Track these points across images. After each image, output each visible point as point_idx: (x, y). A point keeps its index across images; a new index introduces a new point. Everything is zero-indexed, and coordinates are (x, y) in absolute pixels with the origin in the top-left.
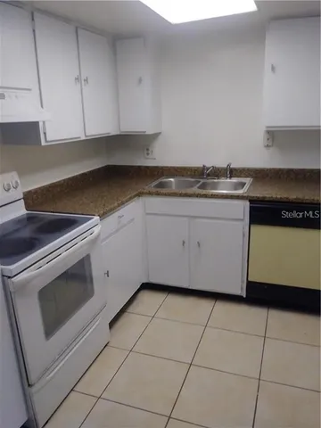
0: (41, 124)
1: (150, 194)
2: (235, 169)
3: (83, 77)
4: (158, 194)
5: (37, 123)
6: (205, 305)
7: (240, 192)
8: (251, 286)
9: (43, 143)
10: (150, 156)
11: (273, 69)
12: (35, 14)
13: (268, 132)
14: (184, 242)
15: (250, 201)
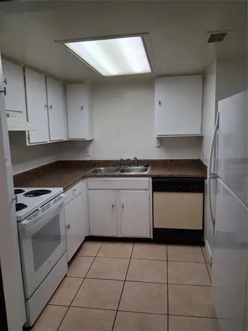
0: (27, 132)
1: (91, 176)
2: (140, 161)
3: (49, 105)
4: (96, 176)
5: (25, 132)
6: (128, 247)
7: (146, 173)
8: (156, 231)
9: (28, 145)
10: (87, 154)
11: (160, 103)
12: (26, 68)
13: (158, 138)
14: (113, 206)
15: (152, 178)
